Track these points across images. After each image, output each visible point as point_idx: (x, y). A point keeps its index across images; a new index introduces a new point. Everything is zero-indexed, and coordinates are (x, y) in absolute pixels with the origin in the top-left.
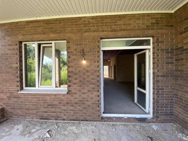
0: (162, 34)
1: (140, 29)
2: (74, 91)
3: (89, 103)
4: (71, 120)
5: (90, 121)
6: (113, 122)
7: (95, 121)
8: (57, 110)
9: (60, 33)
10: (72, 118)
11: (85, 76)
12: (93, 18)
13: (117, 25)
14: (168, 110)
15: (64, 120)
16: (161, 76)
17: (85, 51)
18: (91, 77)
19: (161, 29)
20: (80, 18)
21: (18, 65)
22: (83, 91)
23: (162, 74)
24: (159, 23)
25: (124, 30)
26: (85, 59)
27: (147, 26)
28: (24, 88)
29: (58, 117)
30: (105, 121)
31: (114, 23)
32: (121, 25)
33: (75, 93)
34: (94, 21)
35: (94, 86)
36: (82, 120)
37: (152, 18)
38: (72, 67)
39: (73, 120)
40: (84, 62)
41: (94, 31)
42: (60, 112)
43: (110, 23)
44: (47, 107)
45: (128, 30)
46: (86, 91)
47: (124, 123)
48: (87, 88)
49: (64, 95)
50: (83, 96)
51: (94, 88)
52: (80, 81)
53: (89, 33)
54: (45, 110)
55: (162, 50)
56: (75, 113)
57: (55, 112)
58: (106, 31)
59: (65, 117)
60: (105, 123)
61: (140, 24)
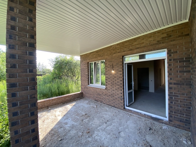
0: (174, 45)
1: (152, 45)
4: (107, 105)
6: (131, 113)
10: (108, 103)
21: (87, 73)
23: (175, 82)
24: (171, 36)
25: (138, 48)
26: (113, 70)
27: (158, 41)
28: (90, 84)
33: (109, 90)
35: (119, 87)
39: (108, 105)
40: (113, 72)
44: (97, 95)
47: (139, 116)
48: (115, 87)
49: (104, 90)
53: (116, 54)
54: (97, 96)
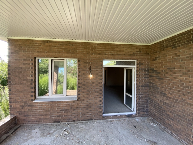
0: (142, 59)
1: (129, 55)
2: (83, 98)
3: (94, 107)
5: (95, 120)
6: (111, 119)
7: (98, 119)
8: (69, 114)
9: (73, 53)
11: (92, 87)
12: (98, 44)
13: (115, 51)
14: (145, 108)
15: (73, 121)
16: (141, 86)
17: (91, 68)
18: (96, 87)
19: (142, 55)
20: (89, 43)
21: (33, 77)
22: (90, 98)
23: (142, 85)
24: (141, 52)
25: (119, 55)
26: (92, 74)
27: (134, 53)
28: (37, 97)
29: (70, 119)
30: (105, 119)
31: (113, 49)
32: (117, 51)
34: (99, 47)
35: (98, 94)
36: (88, 120)
37: (137, 48)
38: (82, 79)
40: (91, 76)
41: (99, 54)
42: (71, 115)
43: (110, 49)
44: (60, 112)
45: (121, 55)
46: (91, 98)
47: (118, 119)
48: (93, 95)
49: (75, 102)
50: (90, 101)
51: (98, 95)
52: (88, 90)
53: (95, 55)
55: (142, 69)
56: (83, 115)
57: (67, 116)
58: (107, 54)
59: (75, 119)
60: (105, 120)
61: (129, 51)
